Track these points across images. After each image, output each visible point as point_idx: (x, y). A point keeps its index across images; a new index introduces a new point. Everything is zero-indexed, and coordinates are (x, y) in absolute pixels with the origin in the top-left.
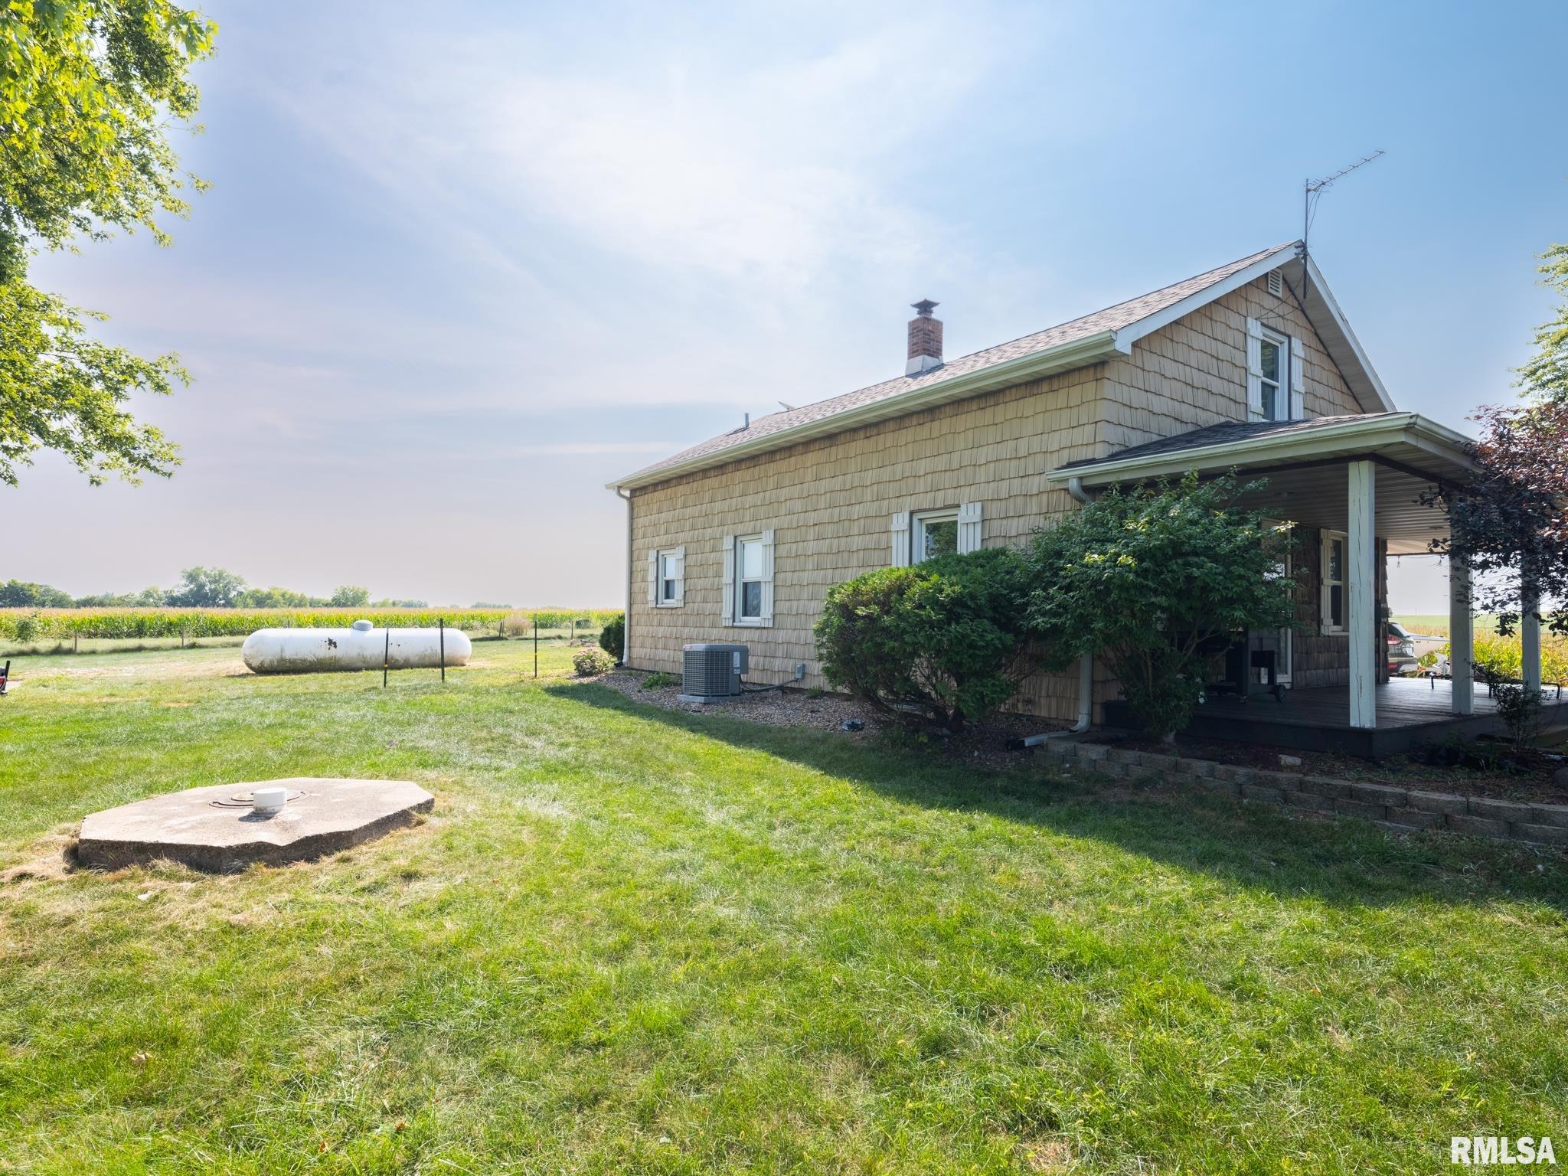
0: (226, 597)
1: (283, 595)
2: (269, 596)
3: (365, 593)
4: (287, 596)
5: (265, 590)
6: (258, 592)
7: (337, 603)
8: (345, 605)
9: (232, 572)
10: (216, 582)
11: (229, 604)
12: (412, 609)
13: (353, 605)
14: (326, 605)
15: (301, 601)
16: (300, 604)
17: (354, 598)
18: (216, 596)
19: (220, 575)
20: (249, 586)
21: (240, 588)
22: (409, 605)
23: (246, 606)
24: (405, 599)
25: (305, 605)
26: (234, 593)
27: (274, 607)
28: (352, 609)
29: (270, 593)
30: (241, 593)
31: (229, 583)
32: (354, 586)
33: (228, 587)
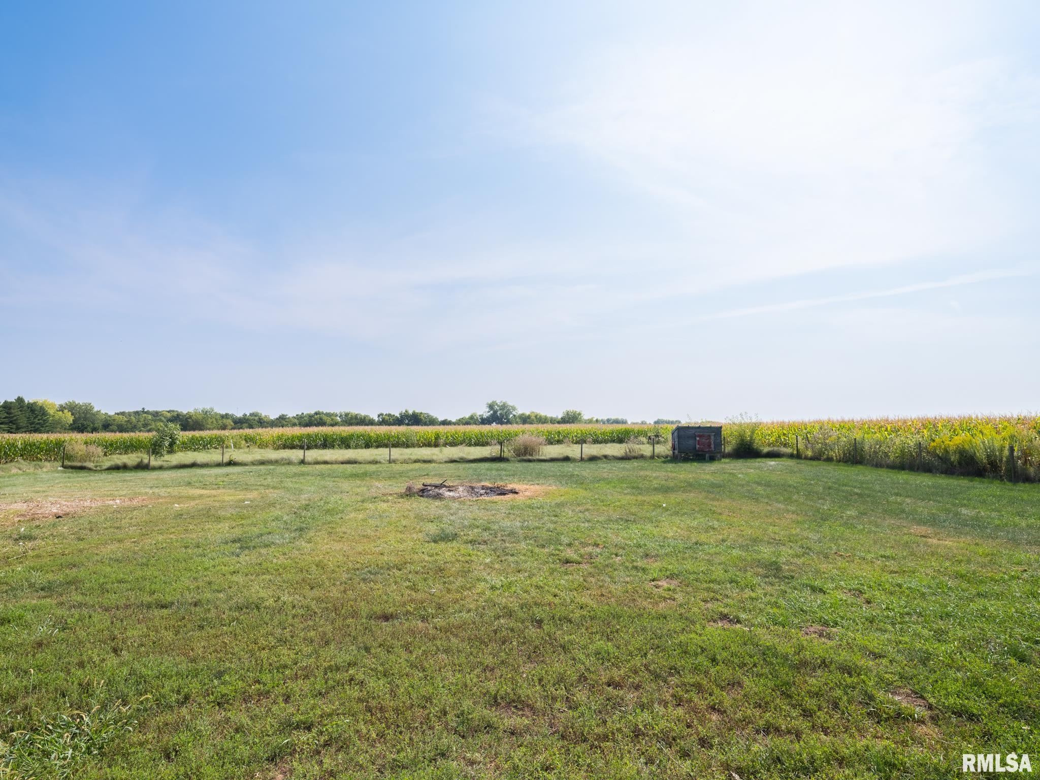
0: (507, 418)
1: (536, 416)
2: (529, 417)
3: (580, 414)
4: (538, 417)
5: (527, 414)
6: (523, 414)
7: (564, 421)
9: (510, 403)
10: (503, 409)
11: (509, 422)
13: (573, 422)
14: (559, 423)
16: (545, 422)
17: (573, 417)
18: (503, 416)
19: (505, 405)
20: (519, 411)
21: (514, 413)
23: (517, 423)
25: (547, 422)
26: (511, 416)
27: (531, 423)
28: (573, 425)
29: (529, 415)
30: (514, 415)
31: (509, 410)
32: (573, 408)
33: (508, 412)
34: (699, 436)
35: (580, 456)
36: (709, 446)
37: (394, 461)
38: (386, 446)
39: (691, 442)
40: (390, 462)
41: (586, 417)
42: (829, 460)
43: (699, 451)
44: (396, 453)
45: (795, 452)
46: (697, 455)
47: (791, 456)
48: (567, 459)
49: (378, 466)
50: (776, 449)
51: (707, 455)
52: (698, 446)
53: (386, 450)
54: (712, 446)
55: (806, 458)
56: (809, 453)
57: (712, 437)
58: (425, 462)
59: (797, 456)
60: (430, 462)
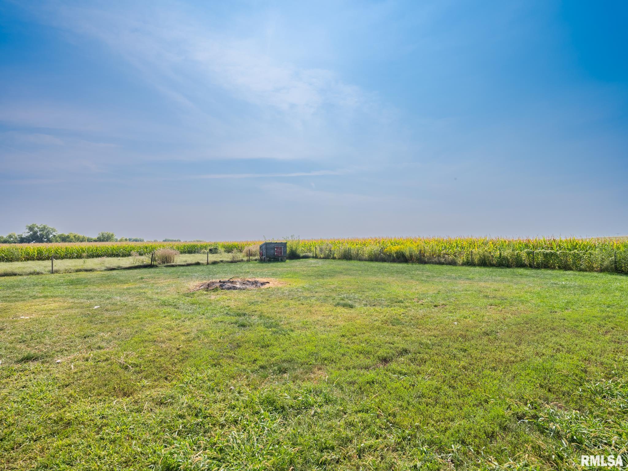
0: (47, 238)
1: (75, 236)
2: (68, 237)
3: (112, 235)
4: (77, 237)
5: (66, 234)
6: (62, 235)
7: (99, 240)
8: (103, 241)
9: (50, 226)
10: (42, 230)
11: (49, 241)
12: (137, 243)
13: (107, 241)
14: (95, 241)
15: (83, 239)
16: (82, 240)
17: (107, 237)
18: (43, 236)
19: (44, 227)
20: (58, 233)
21: (54, 234)
22: (136, 240)
23: (57, 241)
24: (134, 238)
25: (85, 241)
26: (51, 236)
27: (70, 242)
28: (107, 243)
29: (68, 236)
30: (54, 236)
31: (49, 231)
32: (107, 232)
33: (48, 234)
34: (277, 248)
35: (206, 262)
36: (281, 253)
37: (57, 272)
38: (48, 258)
39: (272, 251)
40: (52, 272)
41: (117, 237)
42: (334, 258)
43: (276, 256)
44: (59, 264)
45: (315, 255)
46: (274, 258)
47: (313, 257)
48: (198, 264)
49: (40, 276)
50: (306, 254)
51: (280, 258)
52: (276, 253)
53: (48, 263)
54: (282, 253)
55: (320, 258)
56: (322, 256)
57: (282, 248)
58: (86, 270)
59: (316, 257)
60: (91, 270)
